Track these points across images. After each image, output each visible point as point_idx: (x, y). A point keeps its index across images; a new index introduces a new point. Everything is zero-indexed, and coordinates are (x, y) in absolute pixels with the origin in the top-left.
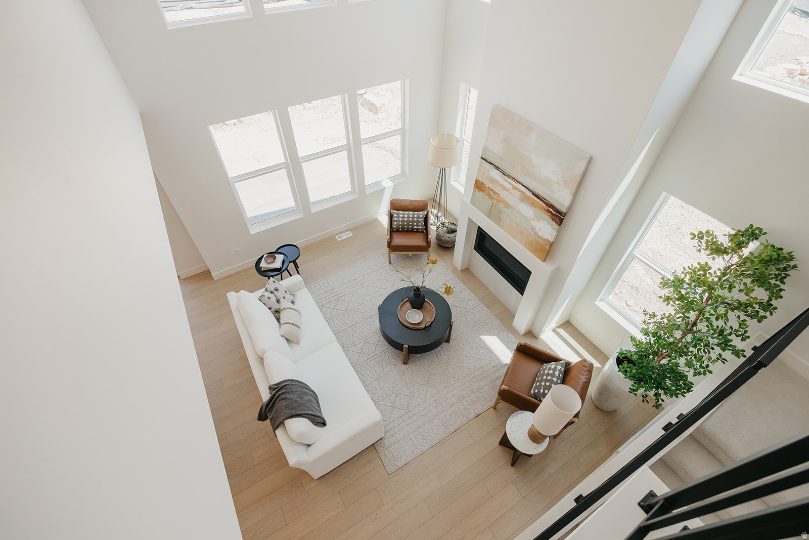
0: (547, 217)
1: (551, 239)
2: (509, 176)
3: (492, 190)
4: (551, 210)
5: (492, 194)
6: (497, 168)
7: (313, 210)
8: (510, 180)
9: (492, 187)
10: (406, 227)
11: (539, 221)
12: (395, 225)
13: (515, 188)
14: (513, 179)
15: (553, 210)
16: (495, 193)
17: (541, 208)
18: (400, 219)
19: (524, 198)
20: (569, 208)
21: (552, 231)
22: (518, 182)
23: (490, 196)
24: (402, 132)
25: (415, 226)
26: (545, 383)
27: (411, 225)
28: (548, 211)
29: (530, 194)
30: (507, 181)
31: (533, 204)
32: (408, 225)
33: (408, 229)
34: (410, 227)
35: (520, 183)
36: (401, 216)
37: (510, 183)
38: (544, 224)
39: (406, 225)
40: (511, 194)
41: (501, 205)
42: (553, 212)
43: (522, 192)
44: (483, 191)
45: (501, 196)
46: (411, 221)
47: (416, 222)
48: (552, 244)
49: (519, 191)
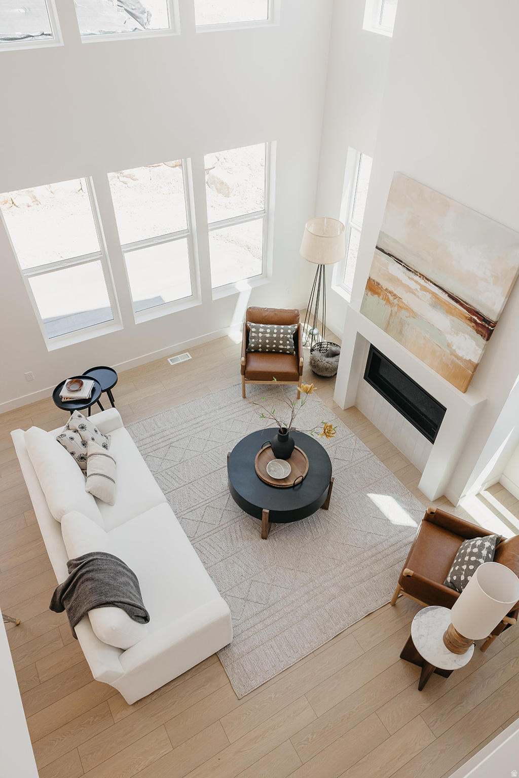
0: (469, 329)
1: (475, 360)
2: (415, 272)
3: (390, 292)
4: (476, 318)
5: (391, 298)
6: (399, 261)
7: (139, 320)
8: (417, 278)
9: (391, 288)
10: (268, 346)
11: (457, 334)
12: (253, 343)
13: (424, 289)
14: (422, 276)
15: (478, 318)
16: (395, 296)
17: (460, 315)
18: (260, 335)
19: (436, 303)
20: (502, 315)
21: (477, 348)
22: (428, 280)
23: (388, 301)
24: (266, 214)
25: (281, 344)
26: (468, 567)
27: (275, 344)
28: (471, 320)
29: (445, 297)
30: (413, 279)
31: (449, 311)
32: (271, 343)
33: (271, 348)
34: (274, 346)
35: (431, 282)
36: (261, 330)
37: (417, 282)
38: (466, 339)
39: (267, 344)
40: (418, 297)
41: (403, 314)
42: (478, 321)
43: (434, 294)
44: (379, 294)
45: (403, 300)
46: (275, 339)
47: (283, 339)
48: (476, 367)
49: (430, 293)
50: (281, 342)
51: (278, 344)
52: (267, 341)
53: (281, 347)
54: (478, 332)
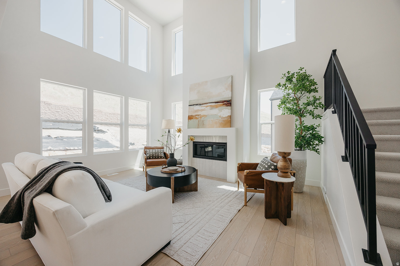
0: (225, 107)
1: (229, 114)
2: (203, 104)
3: (196, 115)
4: (225, 103)
5: (197, 117)
6: (197, 105)
8: (204, 105)
9: (196, 114)
11: (221, 111)
12: (148, 155)
13: (207, 107)
14: (205, 104)
15: (226, 102)
16: (198, 115)
17: (220, 106)
19: (212, 107)
20: (232, 97)
21: (229, 110)
22: (207, 103)
23: (196, 118)
24: (148, 126)
28: (224, 104)
29: (214, 104)
30: (203, 106)
31: (217, 107)
35: (208, 103)
36: (151, 151)
37: (204, 106)
38: (224, 111)
39: (154, 154)
40: (206, 110)
41: (202, 119)
42: (226, 103)
43: (211, 106)
44: (193, 118)
45: (201, 115)
46: (157, 152)
47: (160, 152)
48: (230, 117)
49: (209, 106)
50: (159, 153)
51: (158, 154)
52: (154, 153)
53: (160, 155)
54: (227, 106)
